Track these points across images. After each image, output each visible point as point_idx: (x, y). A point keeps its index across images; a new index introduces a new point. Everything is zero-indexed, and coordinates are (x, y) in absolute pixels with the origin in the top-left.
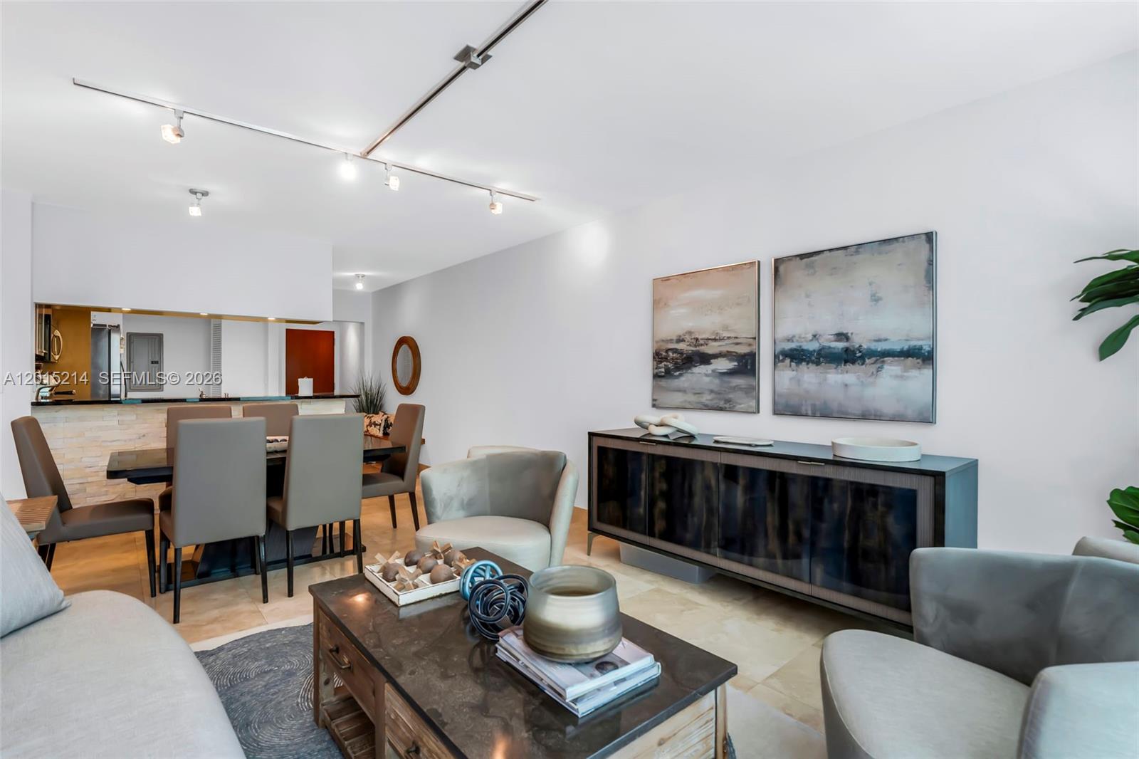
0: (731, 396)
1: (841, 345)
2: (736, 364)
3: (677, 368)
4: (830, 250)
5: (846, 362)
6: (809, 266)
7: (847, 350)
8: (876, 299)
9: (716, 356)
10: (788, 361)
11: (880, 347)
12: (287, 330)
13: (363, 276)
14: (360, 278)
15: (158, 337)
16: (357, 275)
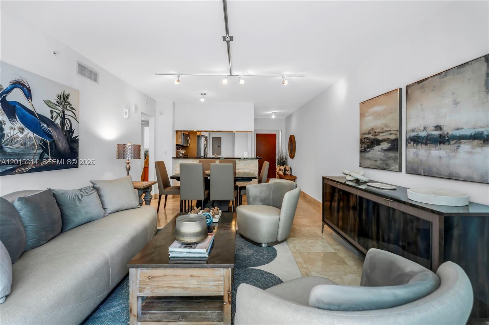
0: (388, 162)
1: (437, 133)
2: (390, 145)
3: (368, 148)
4: (432, 77)
5: (440, 143)
6: (422, 87)
7: (441, 136)
8: (456, 103)
9: (383, 141)
10: (412, 143)
11: (458, 133)
12: (257, 134)
13: (275, 113)
14: (274, 113)
15: (220, 138)
16: (273, 113)
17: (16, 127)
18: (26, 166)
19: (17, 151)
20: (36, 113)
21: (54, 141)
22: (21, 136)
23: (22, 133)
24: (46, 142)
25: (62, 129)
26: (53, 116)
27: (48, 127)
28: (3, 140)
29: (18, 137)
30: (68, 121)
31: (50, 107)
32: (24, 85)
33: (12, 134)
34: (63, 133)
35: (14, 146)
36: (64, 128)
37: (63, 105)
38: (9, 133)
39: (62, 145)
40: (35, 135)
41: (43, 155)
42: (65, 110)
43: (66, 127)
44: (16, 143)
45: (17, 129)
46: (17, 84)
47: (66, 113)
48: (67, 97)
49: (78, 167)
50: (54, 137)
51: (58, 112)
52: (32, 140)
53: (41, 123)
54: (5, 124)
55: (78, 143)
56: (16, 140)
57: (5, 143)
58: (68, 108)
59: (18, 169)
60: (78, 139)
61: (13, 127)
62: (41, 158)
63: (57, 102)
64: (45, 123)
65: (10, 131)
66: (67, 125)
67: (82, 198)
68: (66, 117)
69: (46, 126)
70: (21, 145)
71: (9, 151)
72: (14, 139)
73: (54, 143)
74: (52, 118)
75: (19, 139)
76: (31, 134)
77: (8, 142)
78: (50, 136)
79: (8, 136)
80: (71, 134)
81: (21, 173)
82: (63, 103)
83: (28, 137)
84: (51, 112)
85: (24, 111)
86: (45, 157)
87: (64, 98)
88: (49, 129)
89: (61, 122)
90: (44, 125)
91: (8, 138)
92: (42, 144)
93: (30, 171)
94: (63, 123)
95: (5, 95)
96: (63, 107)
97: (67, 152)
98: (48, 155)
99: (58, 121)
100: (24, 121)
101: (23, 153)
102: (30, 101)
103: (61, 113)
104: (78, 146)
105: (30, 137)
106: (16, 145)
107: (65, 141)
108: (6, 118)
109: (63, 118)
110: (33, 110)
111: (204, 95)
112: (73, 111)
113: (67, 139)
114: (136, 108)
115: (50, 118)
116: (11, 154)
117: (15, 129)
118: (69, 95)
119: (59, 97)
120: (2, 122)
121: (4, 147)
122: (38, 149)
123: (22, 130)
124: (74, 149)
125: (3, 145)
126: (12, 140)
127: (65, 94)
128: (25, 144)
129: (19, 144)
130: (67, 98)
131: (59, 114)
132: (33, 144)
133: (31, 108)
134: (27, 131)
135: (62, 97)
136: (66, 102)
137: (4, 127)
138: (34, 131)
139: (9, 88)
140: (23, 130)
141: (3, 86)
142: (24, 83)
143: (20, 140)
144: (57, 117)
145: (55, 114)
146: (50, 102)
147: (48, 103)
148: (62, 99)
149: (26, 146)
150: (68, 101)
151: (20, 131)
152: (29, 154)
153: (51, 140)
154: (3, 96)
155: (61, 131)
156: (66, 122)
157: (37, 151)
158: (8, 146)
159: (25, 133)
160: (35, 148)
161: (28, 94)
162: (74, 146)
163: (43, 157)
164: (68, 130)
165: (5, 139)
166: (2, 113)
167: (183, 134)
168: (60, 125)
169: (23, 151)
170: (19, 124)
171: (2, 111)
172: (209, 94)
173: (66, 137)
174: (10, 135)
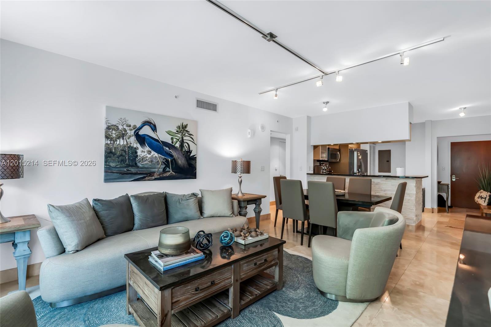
12: (451, 143)
13: (465, 108)
14: (463, 109)
15: (389, 151)
16: (460, 108)
17: (145, 151)
18: (152, 176)
19: (146, 166)
20: (161, 141)
21: (174, 159)
22: (149, 156)
23: (150, 154)
24: (168, 160)
25: (182, 150)
26: (173, 141)
27: (170, 149)
28: (137, 159)
29: (147, 157)
30: (186, 144)
31: (171, 135)
32: (151, 123)
33: (143, 155)
34: (182, 153)
35: (144, 163)
36: (183, 149)
37: (182, 133)
38: (141, 155)
39: (181, 161)
40: (159, 155)
41: (166, 168)
42: (184, 136)
43: (185, 148)
44: (145, 161)
45: (146, 152)
46: (147, 123)
47: (184, 138)
48: (186, 126)
49: (196, 178)
50: (174, 156)
51: (178, 138)
52: (157, 158)
53: (164, 147)
54: (138, 149)
55: (196, 160)
56: (145, 159)
57: (138, 161)
58: (186, 134)
59: (147, 178)
60: (196, 157)
61: (143, 150)
62: (164, 171)
63: (177, 131)
64: (166, 146)
65: (141, 153)
66: (185, 147)
67: (181, 201)
68: (184, 142)
69: (167, 149)
70: (149, 162)
71: (141, 166)
72: (144, 158)
73: (174, 161)
74: (172, 143)
75: (147, 158)
76: (156, 155)
77: (140, 160)
78: (171, 156)
79: (140, 156)
80: (189, 153)
81: (149, 180)
82: (182, 131)
83: (154, 157)
84: (172, 139)
85: (151, 140)
86: (167, 170)
87: (183, 128)
88: (170, 151)
89: (180, 145)
90: (166, 148)
91: (140, 157)
92: (165, 161)
93: (156, 179)
94: (182, 146)
95: (138, 131)
96: (182, 134)
97: (185, 167)
98: (170, 169)
99: (178, 145)
100: (151, 146)
101: (150, 168)
102: (156, 133)
103: (180, 139)
104: (196, 163)
105: (156, 157)
106: (146, 162)
107: (183, 159)
108: (139, 145)
109: (182, 142)
110: (158, 139)
111: (327, 103)
112: (191, 136)
113: (186, 158)
114: (263, 128)
115: (171, 143)
116: (142, 168)
117: (145, 152)
118: (187, 125)
119: (178, 127)
120: (136, 148)
121: (138, 163)
122: (161, 164)
123: (149, 152)
124: (192, 164)
125: (137, 162)
126: (143, 159)
127: (183, 125)
128: (152, 161)
129: (147, 161)
130: (186, 128)
131: (178, 140)
132: (158, 161)
133: (157, 138)
134: (153, 153)
135: (181, 127)
136: (184, 130)
137: (137, 151)
138: (158, 153)
139: (141, 126)
140: (151, 152)
141: (137, 125)
142: (151, 122)
143: (149, 159)
144: (177, 142)
145: (175, 140)
146: (171, 132)
147: (169, 133)
148: (181, 129)
149: (153, 163)
150: (186, 129)
151: (148, 153)
152: (155, 168)
153: (172, 158)
154: (137, 132)
155: (180, 151)
156: (184, 145)
157: (160, 166)
158: (140, 163)
159: (152, 154)
160: (159, 164)
161: (154, 128)
162: (193, 162)
163: (166, 170)
164: (187, 150)
165: (138, 158)
166: (136, 143)
167: (329, 148)
168: (180, 147)
169: (151, 166)
170: (147, 148)
171: (136, 141)
172: (334, 101)
173: (185, 156)
174: (141, 156)
